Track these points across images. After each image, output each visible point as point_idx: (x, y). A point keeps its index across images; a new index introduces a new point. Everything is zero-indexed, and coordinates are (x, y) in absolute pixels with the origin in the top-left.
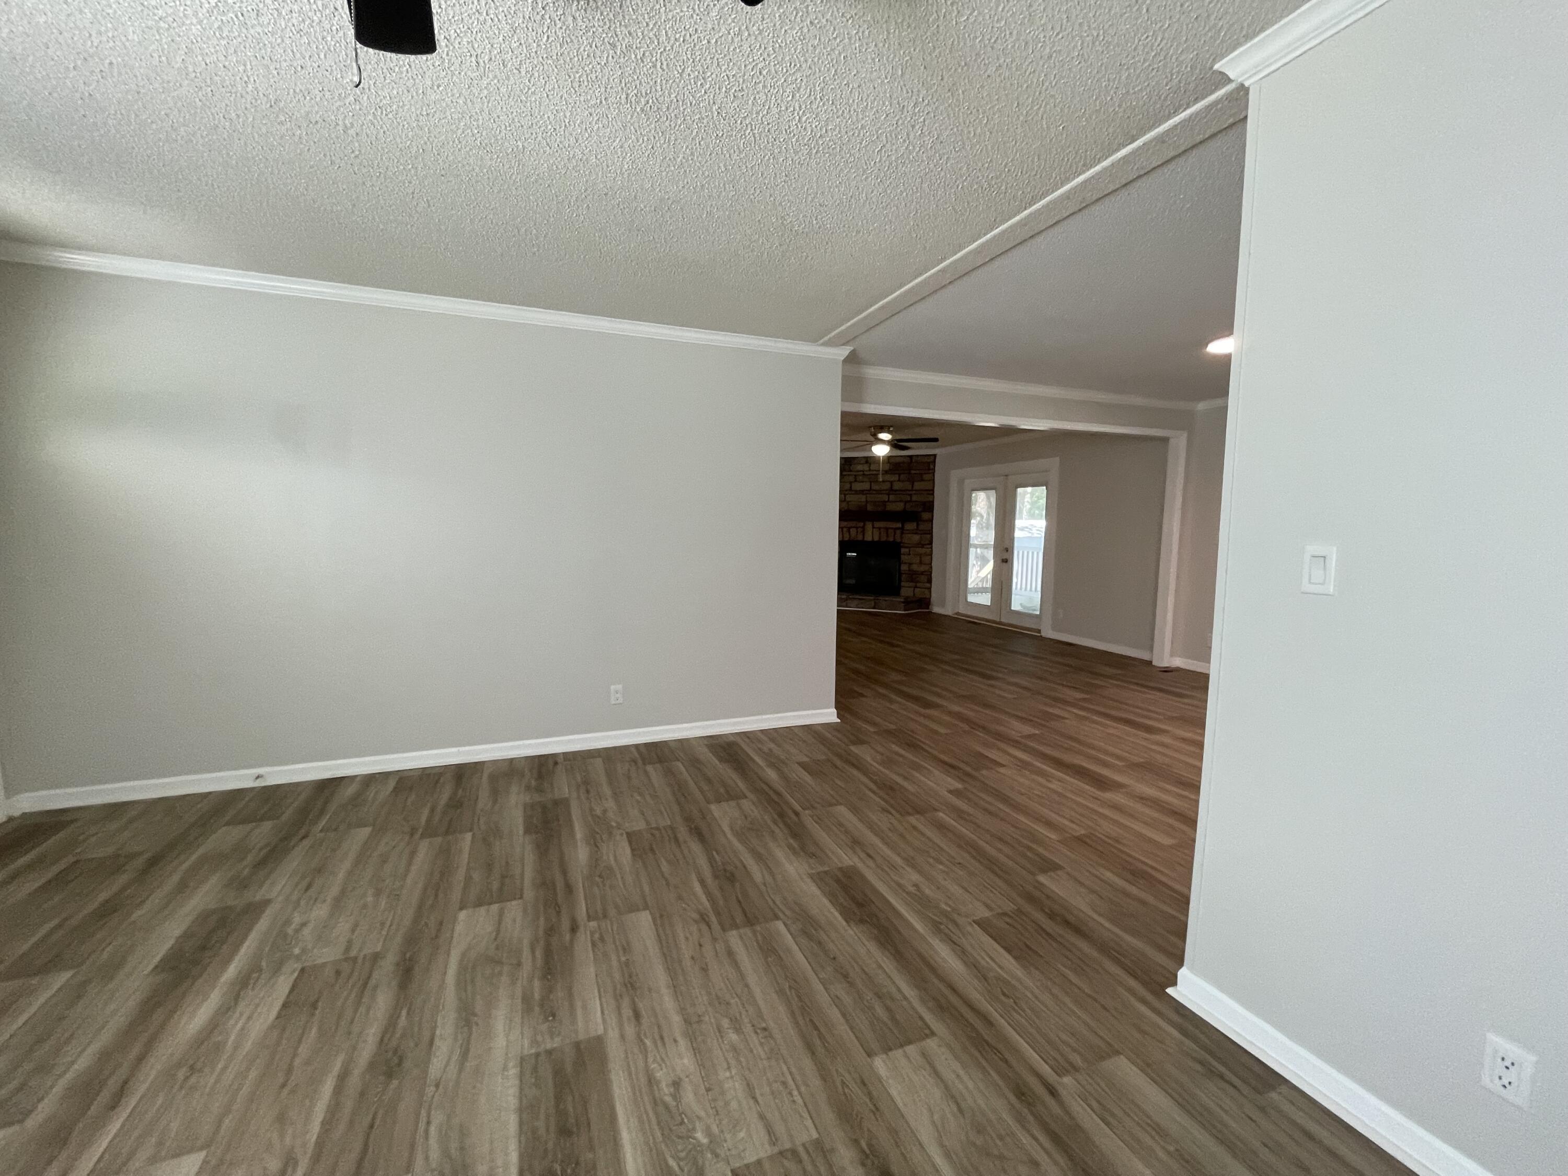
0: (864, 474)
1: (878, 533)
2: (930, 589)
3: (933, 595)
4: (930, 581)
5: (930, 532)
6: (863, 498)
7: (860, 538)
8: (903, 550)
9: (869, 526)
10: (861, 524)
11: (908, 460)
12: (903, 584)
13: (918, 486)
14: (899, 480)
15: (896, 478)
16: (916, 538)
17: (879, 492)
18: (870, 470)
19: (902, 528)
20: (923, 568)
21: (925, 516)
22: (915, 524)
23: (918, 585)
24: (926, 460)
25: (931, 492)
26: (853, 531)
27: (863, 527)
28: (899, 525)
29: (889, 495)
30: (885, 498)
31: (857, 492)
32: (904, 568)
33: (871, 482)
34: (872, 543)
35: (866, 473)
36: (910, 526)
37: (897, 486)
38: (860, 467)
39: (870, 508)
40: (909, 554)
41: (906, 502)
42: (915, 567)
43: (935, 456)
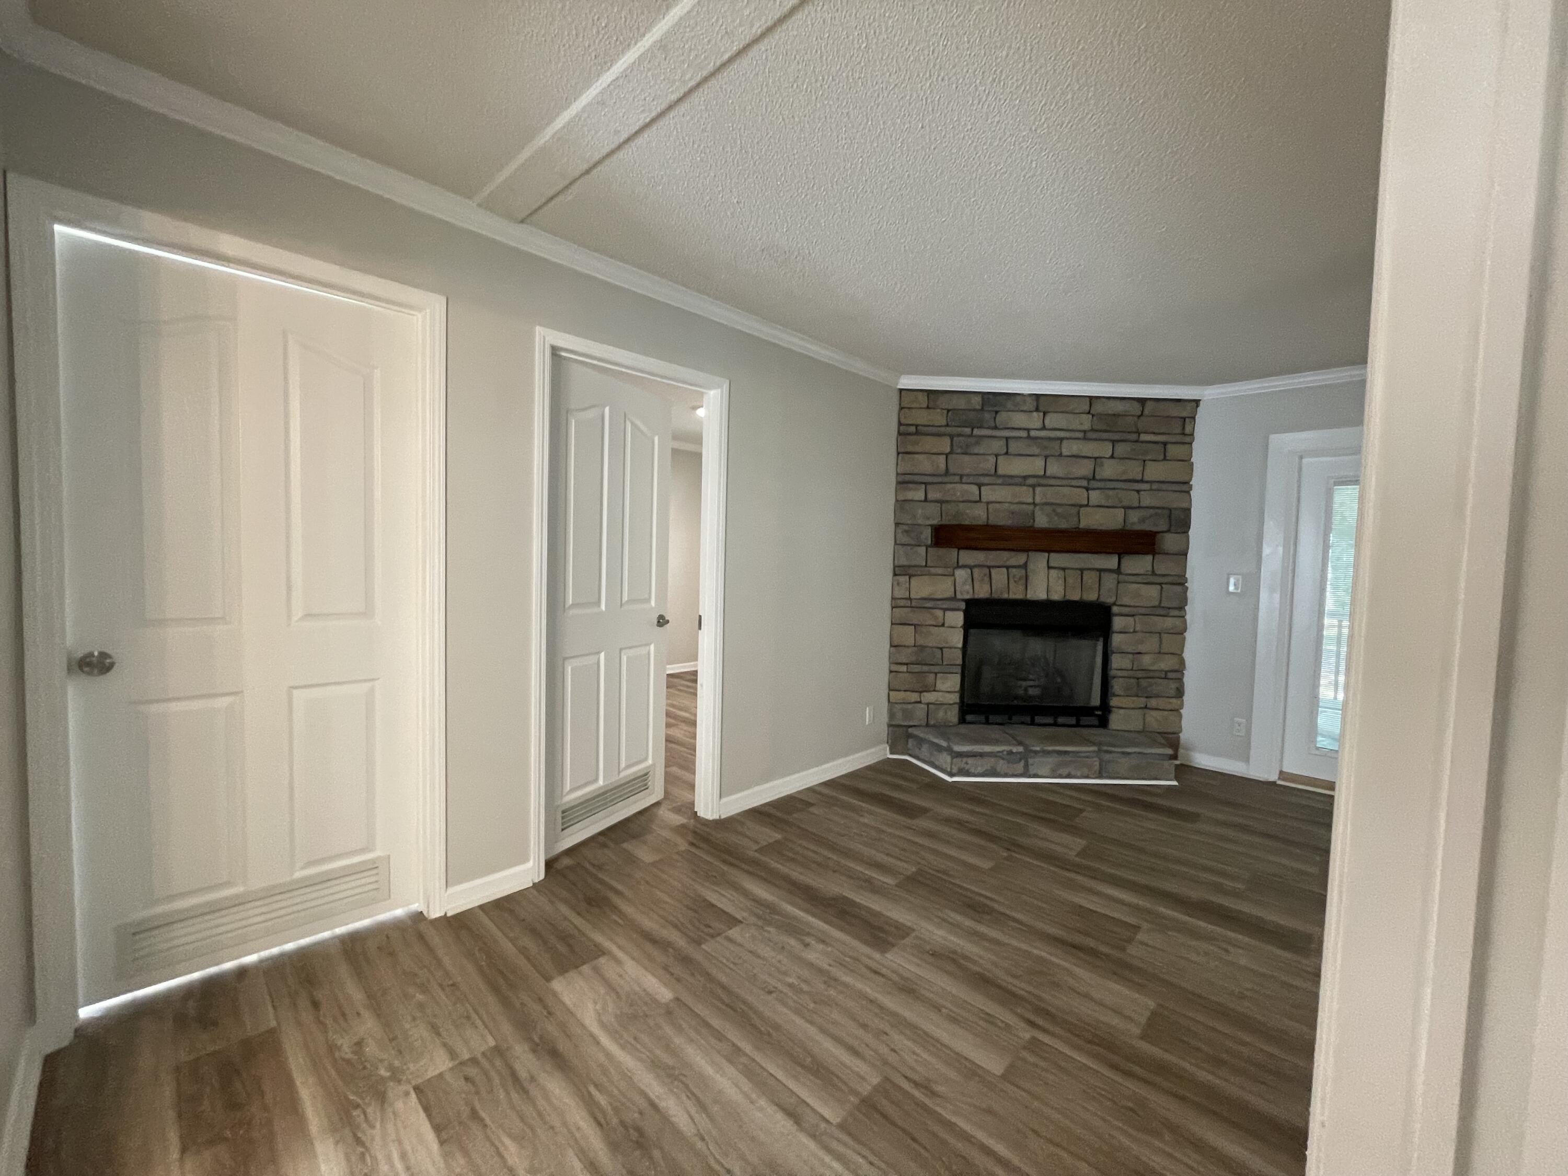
0: (1029, 437)
1: (1061, 582)
2: (1177, 711)
3: (1184, 723)
4: (1180, 693)
5: (1181, 582)
6: (1025, 494)
7: (1016, 593)
8: (1118, 623)
9: (1039, 562)
10: (1021, 558)
11: (1136, 409)
12: (1114, 702)
13: (1155, 471)
14: (1112, 457)
15: (1106, 450)
16: (1152, 592)
17: (1067, 480)
18: (1044, 428)
19: (1118, 571)
20: (1166, 664)
21: (1169, 541)
22: (1150, 557)
23: (1153, 703)
24: (1175, 411)
25: (1185, 486)
26: (999, 576)
27: (1025, 566)
28: (1111, 562)
29: (1087, 489)
30: (1080, 496)
31: (1010, 480)
32: (1117, 662)
33: (1046, 457)
34: (1048, 605)
35: (1033, 433)
36: (1138, 564)
37: (1109, 470)
38: (1019, 420)
39: (1042, 521)
40: (1135, 632)
41: (1126, 508)
42: (1146, 660)
43: (1197, 402)
